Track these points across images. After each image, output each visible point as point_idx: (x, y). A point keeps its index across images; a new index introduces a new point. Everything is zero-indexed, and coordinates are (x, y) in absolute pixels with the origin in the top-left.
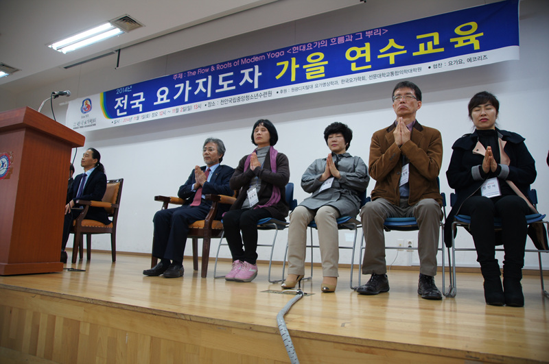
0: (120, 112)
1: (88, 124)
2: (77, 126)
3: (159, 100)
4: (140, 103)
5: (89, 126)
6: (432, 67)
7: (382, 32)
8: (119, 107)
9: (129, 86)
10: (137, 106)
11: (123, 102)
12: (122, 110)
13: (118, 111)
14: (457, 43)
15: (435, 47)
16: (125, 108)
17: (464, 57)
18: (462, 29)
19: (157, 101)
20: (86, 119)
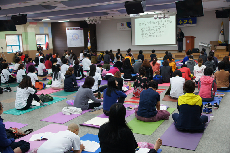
5: (124, 29)
6: (186, 25)
17: (190, 24)
18: (190, 20)
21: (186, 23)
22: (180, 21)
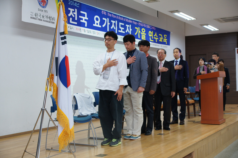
0: (72, 21)
1: (46, 19)
2: (34, 16)
3: (96, 23)
4: (85, 20)
5: (47, 21)
8: (71, 16)
9: (78, 3)
10: (83, 21)
11: (74, 13)
12: (74, 20)
13: (71, 19)
16: (76, 19)
19: (95, 24)
20: (43, 13)
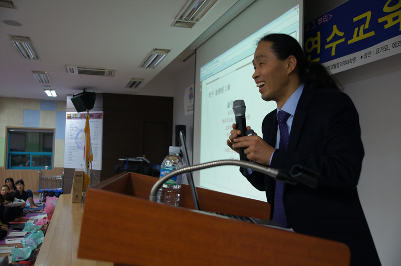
6: (363, 57)
7: (329, 17)
14: (386, 22)
15: (365, 32)
18: (389, 6)
21: (362, 36)
22: (335, 31)
